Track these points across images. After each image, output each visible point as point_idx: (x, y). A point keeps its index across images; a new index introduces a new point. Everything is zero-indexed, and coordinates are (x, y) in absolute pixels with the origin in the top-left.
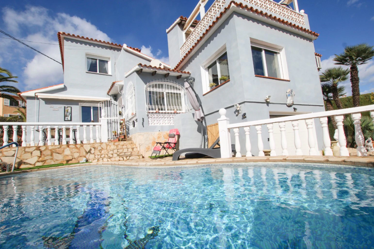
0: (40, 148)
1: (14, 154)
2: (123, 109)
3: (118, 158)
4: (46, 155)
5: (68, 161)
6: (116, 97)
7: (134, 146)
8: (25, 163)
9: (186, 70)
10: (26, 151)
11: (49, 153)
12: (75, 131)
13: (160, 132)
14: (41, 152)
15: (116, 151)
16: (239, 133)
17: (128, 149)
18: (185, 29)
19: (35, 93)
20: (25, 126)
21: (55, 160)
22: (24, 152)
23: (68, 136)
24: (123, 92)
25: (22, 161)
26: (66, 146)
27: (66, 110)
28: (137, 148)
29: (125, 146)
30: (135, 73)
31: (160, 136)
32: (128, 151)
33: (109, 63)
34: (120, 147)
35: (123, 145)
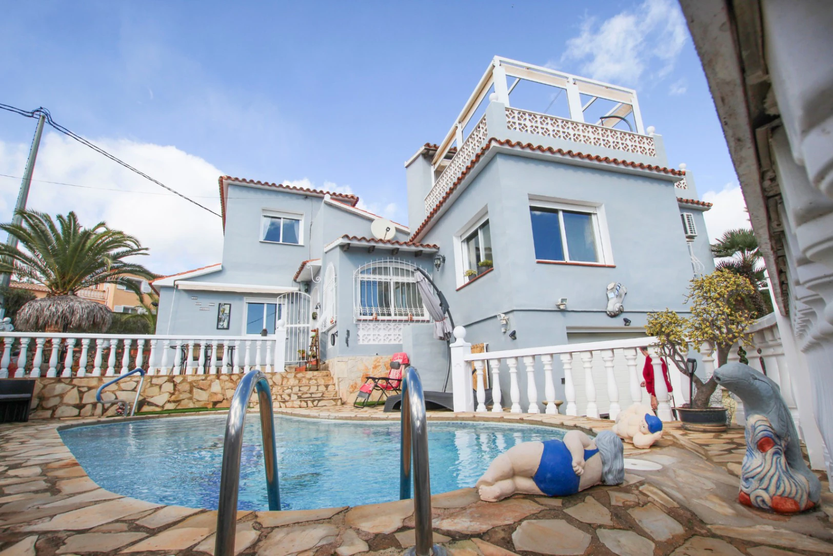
0: (175, 379)
1: (135, 388)
2: (318, 310)
3: (297, 403)
4: (182, 390)
5: (215, 403)
6: (308, 285)
7: (331, 383)
8: (150, 404)
9: (431, 241)
10: (153, 382)
11: (187, 387)
12: (231, 348)
13: (378, 356)
14: (175, 386)
15: (296, 389)
16: (499, 369)
17: (318, 386)
18: (435, 164)
19: (175, 281)
20: (155, 341)
21: (195, 400)
22: (149, 384)
23: (219, 359)
24: (319, 279)
25: (145, 399)
26: (214, 377)
27: (221, 309)
28: (334, 385)
29: (313, 381)
30: (338, 249)
31: (378, 364)
32: (317, 390)
33: (302, 224)
34: (304, 381)
35: (310, 379)
